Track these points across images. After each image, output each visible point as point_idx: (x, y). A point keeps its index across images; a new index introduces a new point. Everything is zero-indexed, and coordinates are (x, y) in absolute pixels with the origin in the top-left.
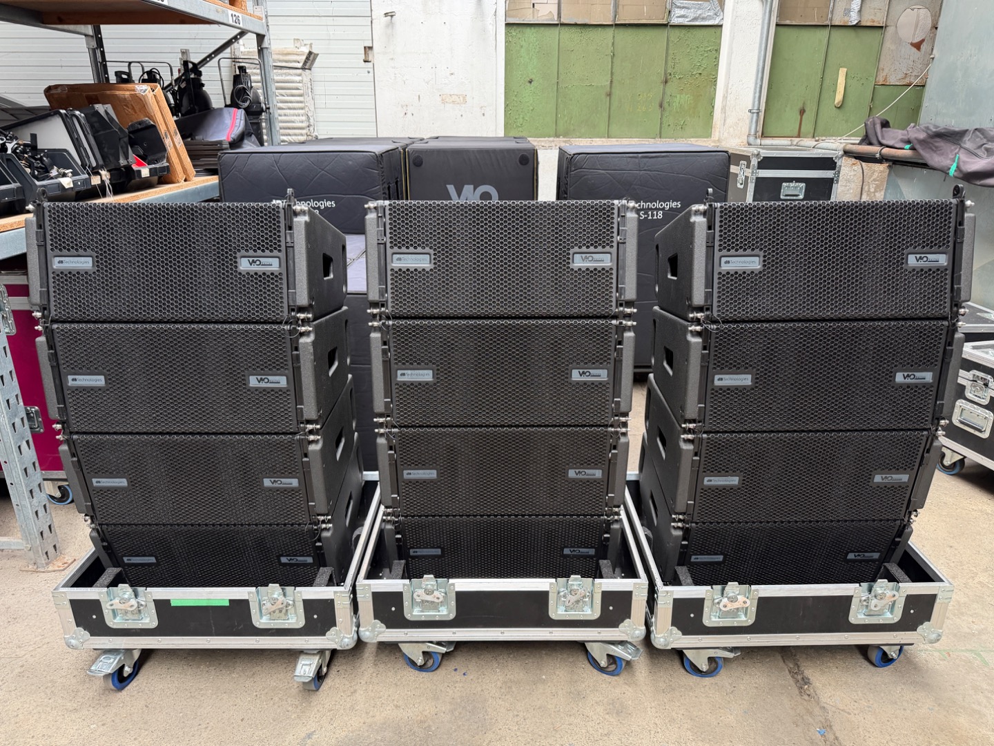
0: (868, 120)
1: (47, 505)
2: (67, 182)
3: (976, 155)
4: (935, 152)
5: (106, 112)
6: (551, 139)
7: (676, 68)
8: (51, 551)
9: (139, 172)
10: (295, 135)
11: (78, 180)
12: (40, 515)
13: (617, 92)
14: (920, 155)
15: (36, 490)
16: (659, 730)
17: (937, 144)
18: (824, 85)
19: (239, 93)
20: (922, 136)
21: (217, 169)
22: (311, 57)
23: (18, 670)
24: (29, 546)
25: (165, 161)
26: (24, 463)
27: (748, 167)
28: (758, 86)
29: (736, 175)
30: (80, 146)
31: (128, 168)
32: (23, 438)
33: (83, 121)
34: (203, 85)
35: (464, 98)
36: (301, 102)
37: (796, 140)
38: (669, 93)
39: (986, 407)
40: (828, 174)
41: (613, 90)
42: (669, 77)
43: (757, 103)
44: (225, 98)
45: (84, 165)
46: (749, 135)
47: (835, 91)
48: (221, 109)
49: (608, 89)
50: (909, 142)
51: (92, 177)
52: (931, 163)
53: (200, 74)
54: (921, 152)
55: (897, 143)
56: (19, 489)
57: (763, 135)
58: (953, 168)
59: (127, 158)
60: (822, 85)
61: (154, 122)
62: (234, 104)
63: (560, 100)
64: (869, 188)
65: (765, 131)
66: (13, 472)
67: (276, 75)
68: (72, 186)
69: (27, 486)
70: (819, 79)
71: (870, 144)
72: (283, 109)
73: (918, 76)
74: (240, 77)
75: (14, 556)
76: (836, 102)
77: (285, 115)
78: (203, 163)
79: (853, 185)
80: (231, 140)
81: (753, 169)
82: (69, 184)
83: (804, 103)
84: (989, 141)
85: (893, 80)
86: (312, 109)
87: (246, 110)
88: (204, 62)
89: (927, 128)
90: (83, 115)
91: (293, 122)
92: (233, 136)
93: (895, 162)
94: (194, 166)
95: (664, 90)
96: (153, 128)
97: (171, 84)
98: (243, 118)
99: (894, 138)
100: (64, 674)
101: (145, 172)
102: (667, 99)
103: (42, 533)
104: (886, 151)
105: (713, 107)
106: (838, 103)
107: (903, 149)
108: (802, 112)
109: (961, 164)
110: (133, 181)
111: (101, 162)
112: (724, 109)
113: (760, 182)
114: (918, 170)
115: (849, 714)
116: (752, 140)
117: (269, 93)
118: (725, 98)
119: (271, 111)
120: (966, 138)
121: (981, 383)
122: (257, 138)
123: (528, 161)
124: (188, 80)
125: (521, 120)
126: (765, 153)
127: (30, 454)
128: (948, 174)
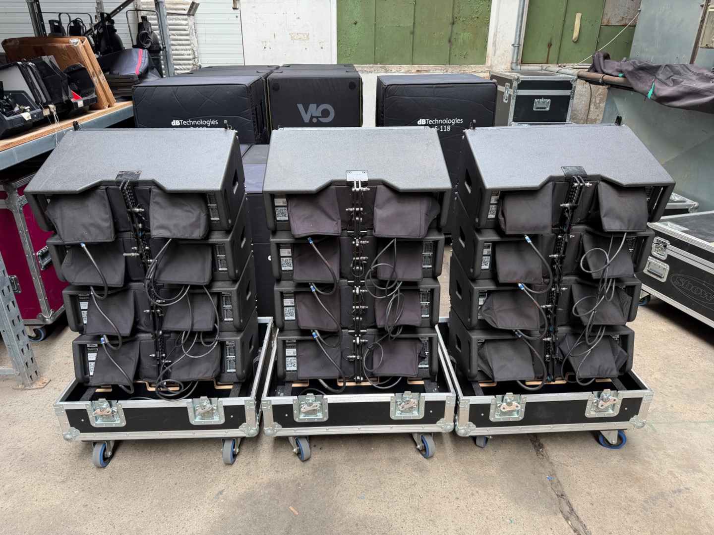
0: (595, 54)
1: (29, 345)
2: (27, 116)
3: (666, 84)
4: (639, 80)
5: (50, 61)
6: (371, 65)
7: (460, 13)
8: (34, 375)
9: (76, 104)
10: (185, 64)
11: (34, 114)
12: (25, 351)
13: (418, 31)
14: (628, 81)
15: (21, 334)
16: (447, 481)
17: (640, 75)
18: (565, 26)
19: (143, 37)
20: (630, 68)
21: (131, 97)
22: (194, 7)
23: (20, 457)
24: (18, 372)
25: (94, 94)
26: (11, 317)
27: (511, 87)
28: (519, 27)
29: (503, 93)
30: (34, 88)
31: (69, 101)
32: (10, 300)
33: (35, 70)
34: (116, 31)
35: (307, 36)
36: (188, 40)
37: (545, 66)
38: (455, 32)
39: (664, 261)
40: (566, 93)
41: (416, 30)
42: (455, 20)
43: (517, 39)
44: (132, 40)
45: (37, 102)
46: (512, 63)
47: (573, 30)
48: (130, 50)
49: (412, 29)
50: (621, 72)
51: (44, 110)
52: (636, 88)
53: (113, 22)
54: (630, 79)
55: (613, 72)
56: (9, 335)
57: (523, 62)
58: (651, 92)
59: (67, 94)
60: (564, 26)
61: (84, 65)
62: (139, 45)
63: (377, 37)
64: (596, 101)
65: (523, 59)
66: (5, 323)
67: (169, 20)
68: (30, 118)
69: (14, 332)
70: (562, 21)
71: (596, 71)
72: (175, 45)
73: (632, 19)
74: (142, 25)
75: (8, 379)
76: (574, 38)
77: (176, 50)
78: (120, 92)
79: (584, 98)
80: (139, 73)
81: (514, 89)
82: (28, 117)
83: (551, 39)
84: (675, 74)
85: (613, 22)
86: (196, 45)
87: (149, 49)
88: (115, 12)
89: (634, 63)
90: (34, 64)
91: (183, 55)
92: (140, 70)
93: (612, 86)
94: (114, 94)
95: (452, 29)
96: (84, 70)
97: (91, 29)
98: (147, 56)
99: (612, 68)
100: (53, 458)
101: (80, 104)
102: (454, 36)
103: (27, 364)
104: (606, 77)
105: (487, 42)
106: (575, 39)
107: (618, 76)
108: (550, 45)
109: (656, 90)
110: (72, 110)
111: (49, 99)
112: (494, 44)
113: (519, 98)
114: (628, 92)
115: (567, 466)
116: (514, 66)
117: (165, 35)
118: (495, 35)
119: (167, 49)
120: (660, 72)
121: (661, 245)
122: (157, 70)
123: (356, 85)
124: (104, 27)
125: (349, 51)
126: (523, 78)
127: (15, 310)
128: (647, 96)
